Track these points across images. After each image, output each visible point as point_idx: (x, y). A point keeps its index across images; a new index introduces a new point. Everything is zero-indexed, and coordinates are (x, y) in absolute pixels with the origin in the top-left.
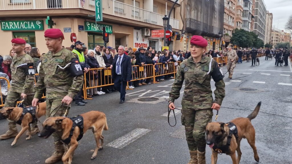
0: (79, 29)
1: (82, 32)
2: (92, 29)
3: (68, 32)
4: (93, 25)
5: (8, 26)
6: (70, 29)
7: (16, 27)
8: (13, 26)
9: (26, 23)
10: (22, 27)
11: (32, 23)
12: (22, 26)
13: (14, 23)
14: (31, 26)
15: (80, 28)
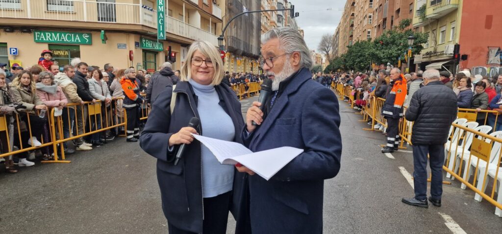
0: (135, 46)
1: (138, 49)
2: (147, 46)
3: (122, 48)
4: (148, 42)
5: (43, 37)
6: (125, 45)
7: (56, 39)
8: (51, 37)
9: (68, 36)
10: (63, 40)
11: (77, 36)
12: (64, 38)
13: (53, 34)
14: (76, 39)
15: (137, 44)
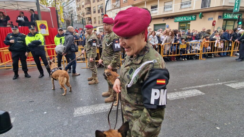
0: (218, 18)
1: (220, 19)
2: (227, 17)
3: (210, 20)
4: (229, 15)
5: (177, 20)
6: (212, 18)
9: (186, 18)
10: (184, 20)
11: (190, 17)
13: (181, 18)
15: (220, 17)
